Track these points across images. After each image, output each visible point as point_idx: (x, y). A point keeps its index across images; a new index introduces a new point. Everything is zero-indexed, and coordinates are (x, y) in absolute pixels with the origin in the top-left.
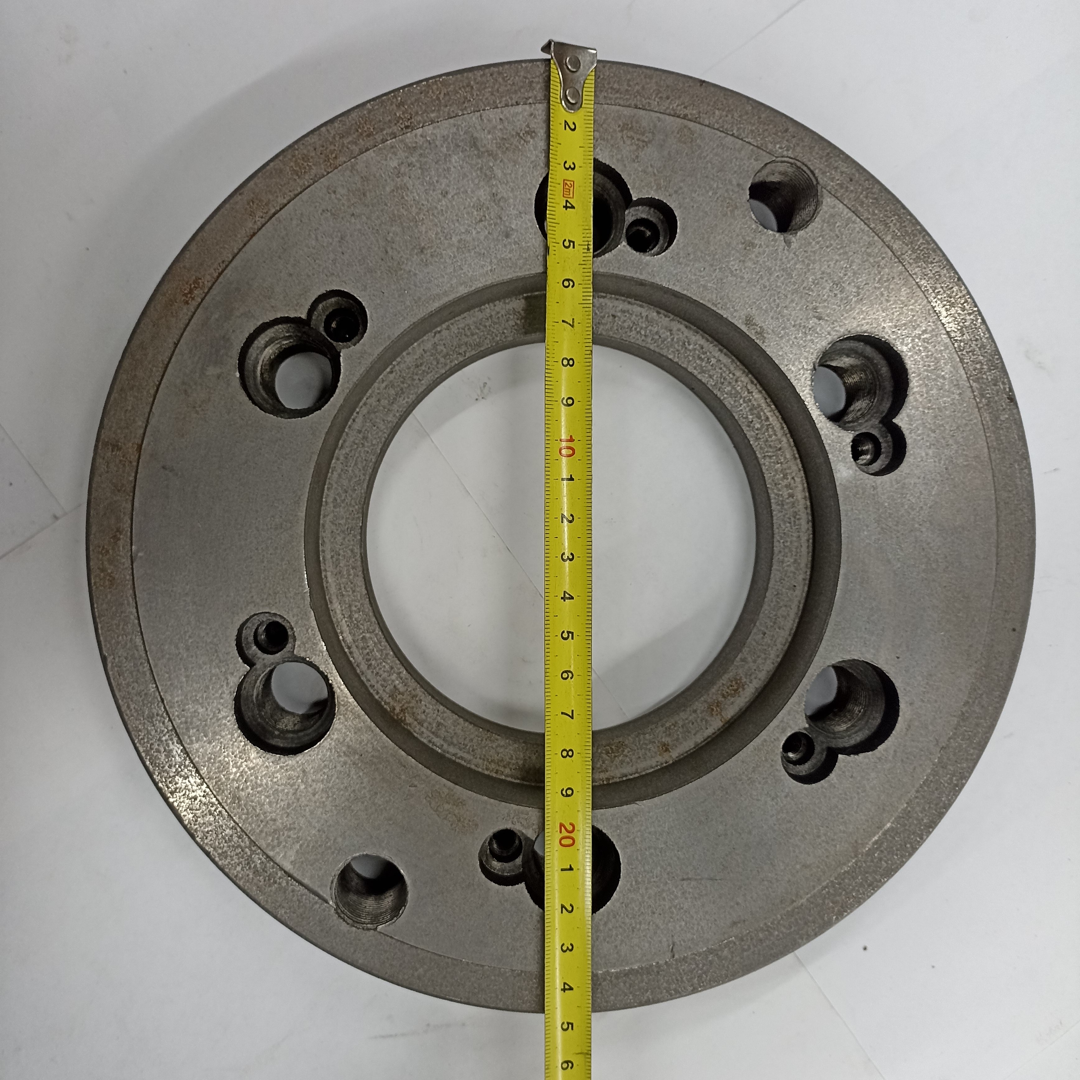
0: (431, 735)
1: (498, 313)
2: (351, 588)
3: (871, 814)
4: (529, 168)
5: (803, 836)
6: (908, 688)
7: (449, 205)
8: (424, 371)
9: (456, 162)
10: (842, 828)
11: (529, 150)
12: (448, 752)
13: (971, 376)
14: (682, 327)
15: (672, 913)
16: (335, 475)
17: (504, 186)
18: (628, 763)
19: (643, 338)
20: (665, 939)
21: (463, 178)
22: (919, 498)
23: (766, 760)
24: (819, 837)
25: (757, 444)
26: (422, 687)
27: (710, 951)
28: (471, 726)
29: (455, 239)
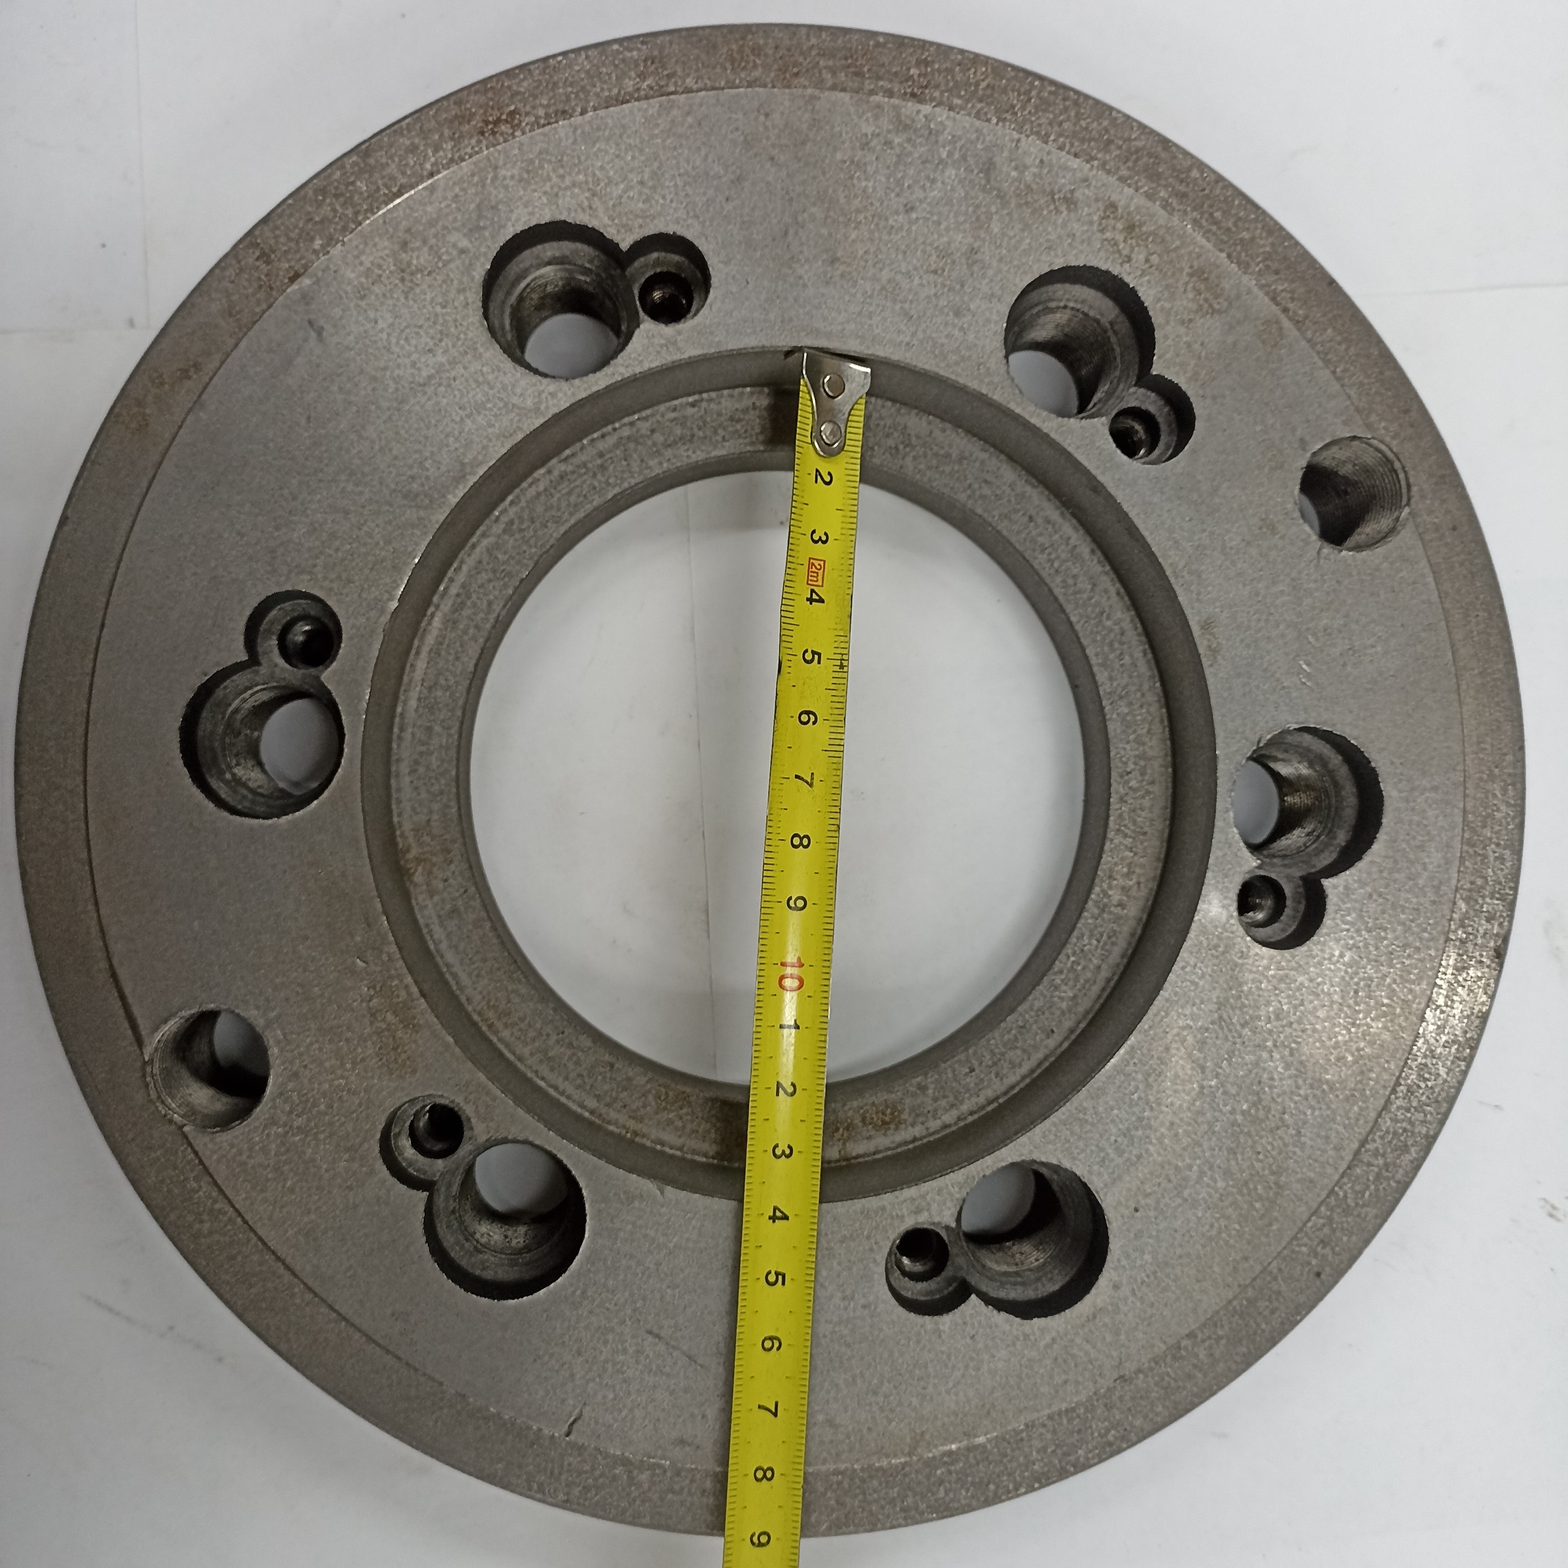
0: (435, 919)
1: (881, 418)
2: (457, 652)
3: (967, 1409)
4: (1041, 245)
5: (854, 1379)
6: (1124, 1262)
7: (906, 227)
8: (737, 431)
9: (949, 177)
10: (915, 1402)
11: (1054, 223)
12: (442, 957)
13: (1462, 888)
14: (1112, 591)
15: (605, 1370)
16: (532, 492)
17: (993, 248)
18: (677, 1129)
19: (1052, 571)
20: (571, 1402)
21: (946, 204)
22: (1296, 1007)
23: (868, 1238)
24: (875, 1393)
25: (1118, 806)
26: (465, 844)
27: (625, 1462)
28: (495, 941)
29: (885, 275)
